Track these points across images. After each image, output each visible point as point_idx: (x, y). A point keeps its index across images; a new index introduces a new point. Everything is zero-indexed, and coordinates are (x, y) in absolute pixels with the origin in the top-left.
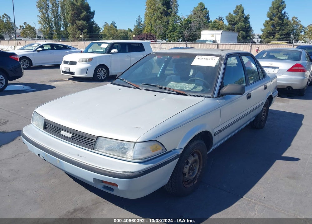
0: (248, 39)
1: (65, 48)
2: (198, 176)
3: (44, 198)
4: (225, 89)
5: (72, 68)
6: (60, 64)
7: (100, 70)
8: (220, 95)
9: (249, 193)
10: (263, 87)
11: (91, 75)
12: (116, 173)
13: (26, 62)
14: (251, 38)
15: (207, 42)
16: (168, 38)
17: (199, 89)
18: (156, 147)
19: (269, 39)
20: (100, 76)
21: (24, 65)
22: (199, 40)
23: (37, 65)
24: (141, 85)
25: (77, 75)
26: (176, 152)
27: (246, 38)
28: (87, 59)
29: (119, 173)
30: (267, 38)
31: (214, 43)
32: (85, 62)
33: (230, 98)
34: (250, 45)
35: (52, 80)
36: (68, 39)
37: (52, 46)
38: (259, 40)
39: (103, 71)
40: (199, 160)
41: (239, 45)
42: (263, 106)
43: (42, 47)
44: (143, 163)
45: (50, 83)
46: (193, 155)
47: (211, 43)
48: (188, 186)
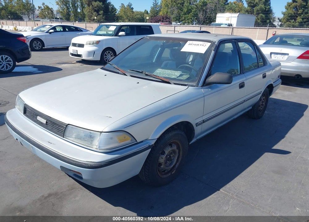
0: (267, 22)
1: (77, 30)
2: (177, 166)
3: (23, 181)
4: (211, 78)
5: (80, 51)
6: (69, 47)
7: (107, 53)
8: (205, 84)
9: (228, 186)
10: (261, 76)
11: (98, 58)
12: (80, 162)
13: (38, 43)
14: (272, 21)
15: (222, 26)
16: (182, 21)
17: (185, 77)
18: (125, 137)
19: (290, 23)
20: (107, 59)
21: (37, 47)
22: (214, 23)
23: (49, 47)
24: (129, 71)
25: (84, 57)
26: (147, 143)
27: (266, 21)
28: (95, 42)
29: (82, 163)
30: (287, 21)
31: (229, 27)
32: (92, 44)
33: (217, 87)
34: (266, 29)
35: (60, 62)
36: (84, 20)
37: (64, 27)
38: (280, 23)
39: (110, 55)
40: (177, 151)
41: (255, 28)
42: (260, 95)
43: (54, 28)
44: (110, 154)
45: (58, 65)
46: (171, 145)
47: (226, 26)
48: (165, 176)
